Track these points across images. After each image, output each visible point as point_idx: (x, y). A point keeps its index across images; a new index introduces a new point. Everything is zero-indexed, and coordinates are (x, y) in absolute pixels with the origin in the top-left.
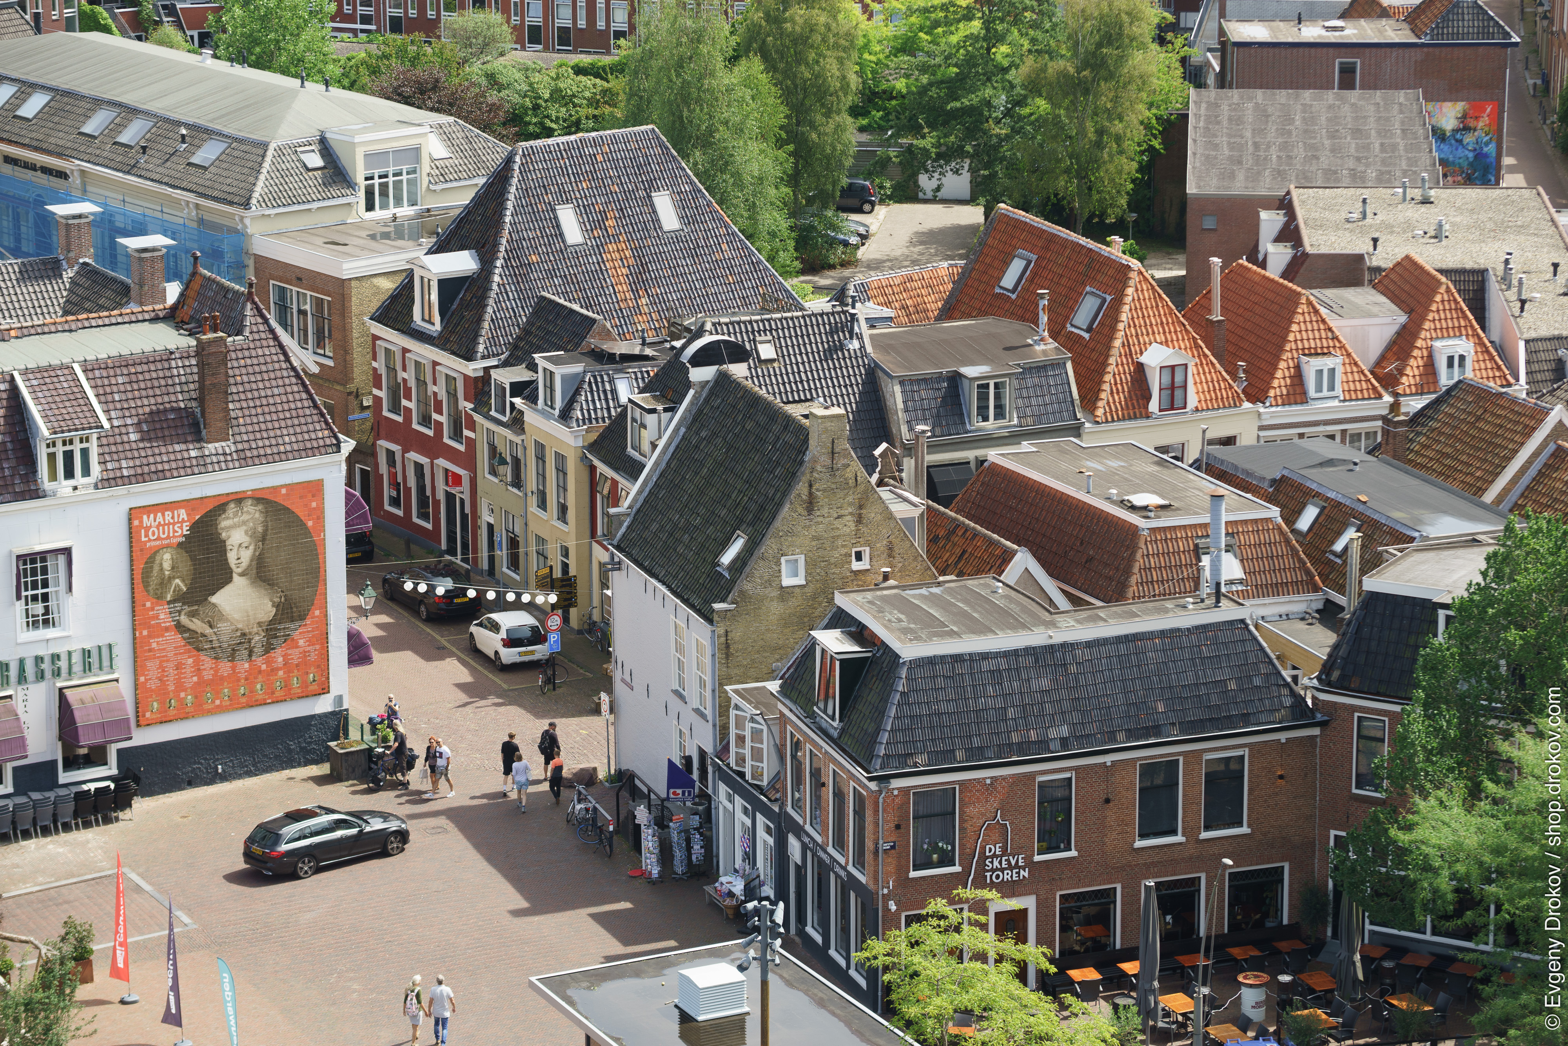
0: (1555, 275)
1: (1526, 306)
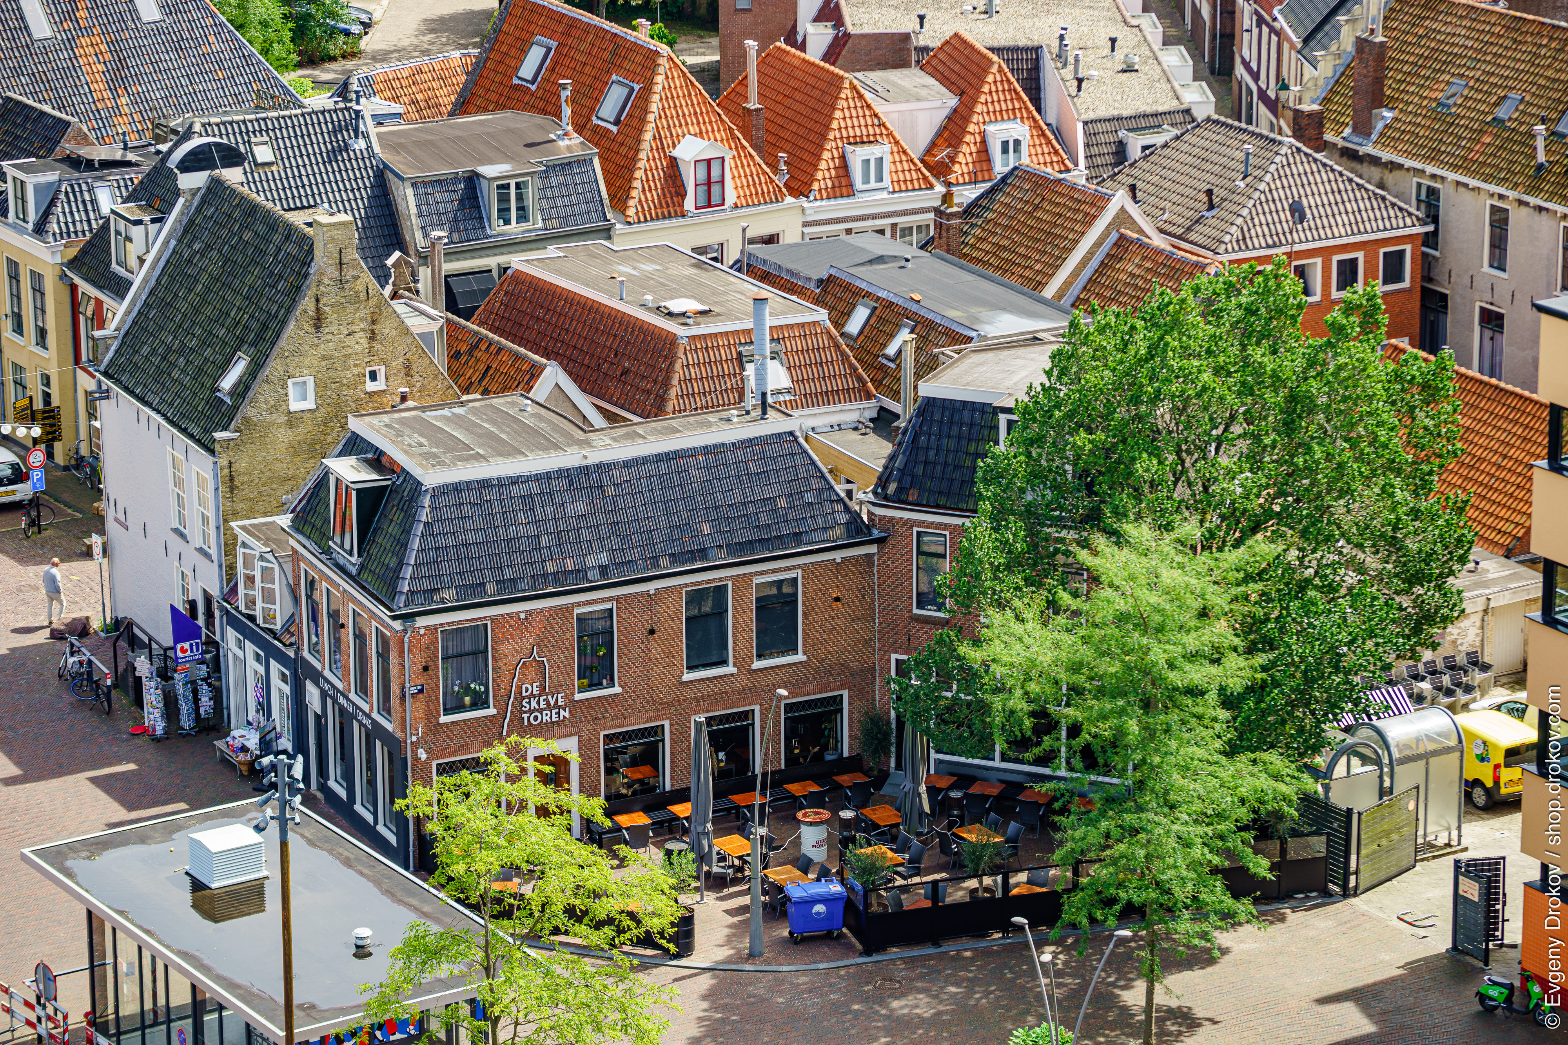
0: (1113, 50)
1: (1084, 85)
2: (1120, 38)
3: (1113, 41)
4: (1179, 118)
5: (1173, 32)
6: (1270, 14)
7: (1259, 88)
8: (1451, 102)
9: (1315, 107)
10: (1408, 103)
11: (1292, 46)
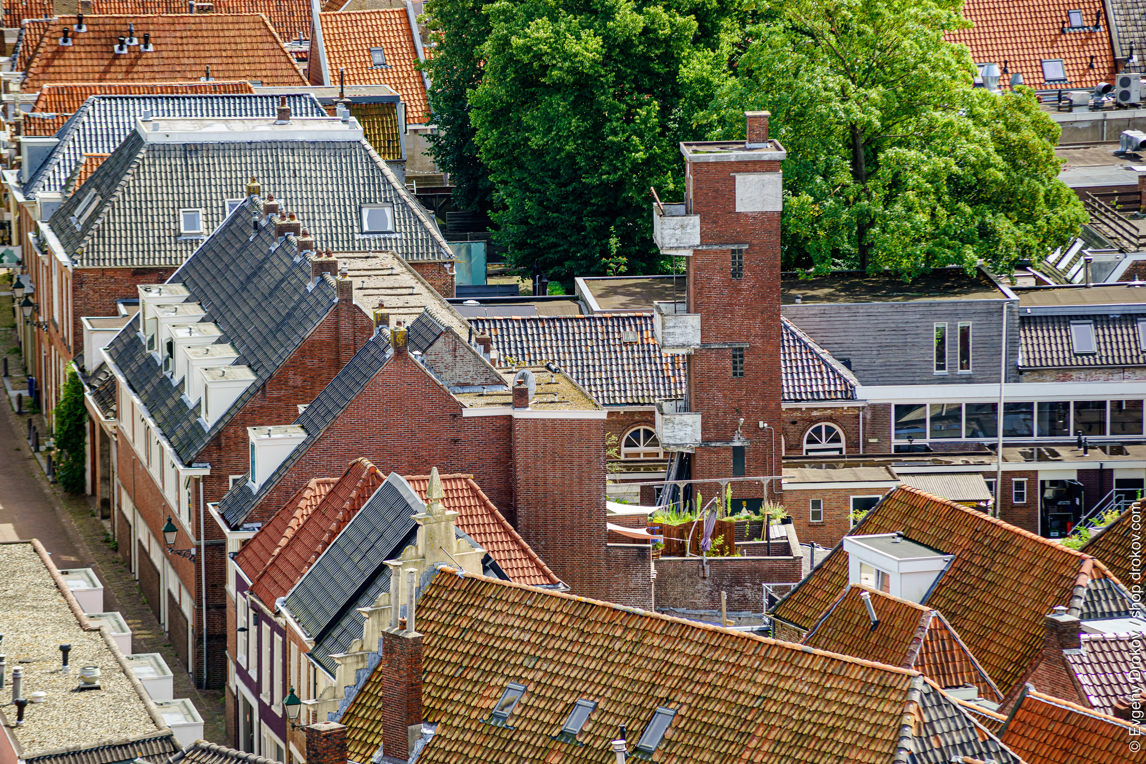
0: (65, 663)
1: (26, 711)
2: (74, 645)
3: (65, 650)
4: (157, 748)
5: (145, 635)
6: (271, 609)
7: (261, 703)
8: (507, 712)
9: (335, 725)
10: (453, 716)
11: (302, 647)
